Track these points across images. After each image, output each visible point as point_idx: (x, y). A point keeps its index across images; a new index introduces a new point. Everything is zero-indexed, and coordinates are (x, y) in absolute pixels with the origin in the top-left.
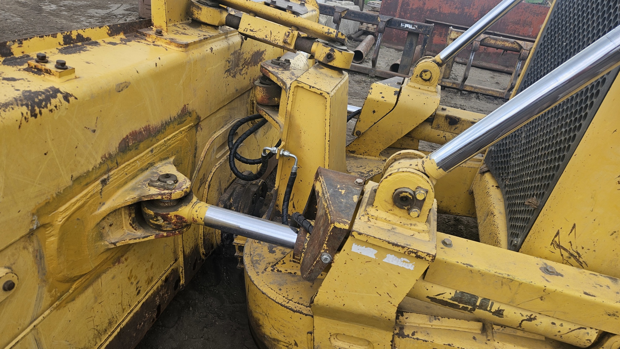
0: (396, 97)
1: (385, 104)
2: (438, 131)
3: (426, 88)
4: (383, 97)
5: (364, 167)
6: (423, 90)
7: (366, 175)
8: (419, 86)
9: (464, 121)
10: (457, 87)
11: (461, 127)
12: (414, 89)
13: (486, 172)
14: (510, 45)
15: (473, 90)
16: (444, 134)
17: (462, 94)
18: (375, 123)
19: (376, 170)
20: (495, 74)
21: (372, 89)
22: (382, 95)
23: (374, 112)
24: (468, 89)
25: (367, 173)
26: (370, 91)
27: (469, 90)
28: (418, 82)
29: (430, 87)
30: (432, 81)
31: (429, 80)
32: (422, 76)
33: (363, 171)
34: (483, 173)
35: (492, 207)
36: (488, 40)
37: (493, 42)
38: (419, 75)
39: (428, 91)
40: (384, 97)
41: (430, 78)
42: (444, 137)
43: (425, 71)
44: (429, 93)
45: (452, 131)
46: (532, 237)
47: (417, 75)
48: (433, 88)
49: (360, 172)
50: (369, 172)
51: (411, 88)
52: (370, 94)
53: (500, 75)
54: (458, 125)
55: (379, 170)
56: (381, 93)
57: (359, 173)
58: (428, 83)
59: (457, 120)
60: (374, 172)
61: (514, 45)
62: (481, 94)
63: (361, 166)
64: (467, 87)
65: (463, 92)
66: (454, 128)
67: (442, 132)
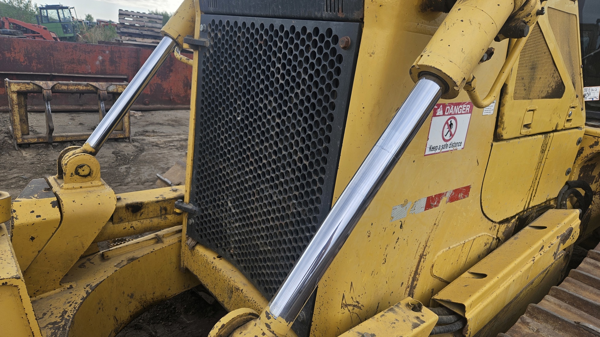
0: (57, 209)
1: (46, 223)
2: (121, 224)
3: (89, 184)
4: (38, 216)
5: (49, 314)
6: (86, 187)
7: (63, 323)
8: (79, 185)
9: (148, 203)
10: (45, 141)
11: (146, 212)
12: (74, 191)
13: (196, 245)
14: (84, 88)
15: (64, 139)
16: (130, 224)
17: (54, 147)
18: (39, 252)
19: (70, 308)
20: (73, 115)
21: (15, 211)
22: (34, 215)
23: (33, 239)
24: (58, 139)
25: (62, 320)
26: (14, 215)
27: (61, 140)
28: (75, 181)
29: (93, 182)
30: (94, 175)
31: (89, 174)
32: (79, 173)
33: (53, 320)
34: (193, 248)
35: (232, 282)
36: (59, 86)
37: (64, 88)
38: (74, 173)
39: (93, 187)
40: (40, 216)
41: (90, 172)
42: (131, 227)
43: (81, 166)
44: (95, 188)
45: (138, 217)
46: (322, 308)
47: (72, 174)
48: (97, 181)
49: (49, 324)
50: (62, 316)
51: (70, 191)
52: (16, 219)
53: (78, 115)
54: (142, 211)
55: (73, 305)
56: (33, 212)
57: (50, 326)
58: (89, 178)
59: (140, 205)
60: (69, 312)
61: (89, 88)
62: (75, 141)
63: (45, 314)
64: (56, 138)
65: (54, 144)
66: (139, 214)
67: (127, 223)
